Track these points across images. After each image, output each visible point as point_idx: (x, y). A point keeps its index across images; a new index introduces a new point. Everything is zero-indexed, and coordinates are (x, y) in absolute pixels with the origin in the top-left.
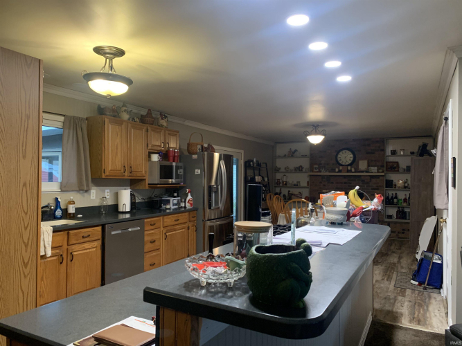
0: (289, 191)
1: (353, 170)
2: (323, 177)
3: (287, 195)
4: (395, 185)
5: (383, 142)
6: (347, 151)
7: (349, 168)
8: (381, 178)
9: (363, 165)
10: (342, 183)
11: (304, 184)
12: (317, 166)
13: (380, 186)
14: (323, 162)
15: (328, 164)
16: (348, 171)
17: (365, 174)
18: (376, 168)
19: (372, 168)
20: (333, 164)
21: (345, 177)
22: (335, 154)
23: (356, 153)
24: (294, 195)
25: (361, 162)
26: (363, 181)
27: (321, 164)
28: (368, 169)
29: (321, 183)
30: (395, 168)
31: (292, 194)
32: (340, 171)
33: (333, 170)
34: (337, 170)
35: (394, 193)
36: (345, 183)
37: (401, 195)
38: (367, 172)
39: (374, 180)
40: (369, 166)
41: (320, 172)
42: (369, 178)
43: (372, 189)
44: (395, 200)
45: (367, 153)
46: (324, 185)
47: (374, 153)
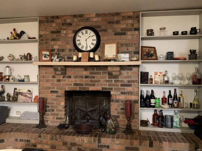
0: (15, 89)
1: (97, 58)
2: (55, 68)
3: (12, 94)
4: (152, 79)
5: (138, 17)
6: (89, 31)
7: (92, 55)
8: (134, 69)
9: (110, 50)
10: (82, 77)
11: (34, 78)
12: (48, 53)
13: (133, 81)
14: (56, 47)
15: (63, 50)
16: (90, 59)
17: (112, 63)
18: (127, 55)
19: (122, 55)
20: (70, 50)
21: (86, 68)
22: (73, 35)
23: (100, 34)
24: (21, 94)
25: (107, 46)
26: (110, 74)
27: (54, 50)
28: (116, 56)
29: (54, 77)
30: (152, 55)
31: (20, 93)
32: (79, 60)
33: (70, 59)
34: (75, 58)
35: (150, 89)
36: (86, 77)
37: (159, 93)
38: (115, 60)
39: (125, 73)
40: (118, 52)
41: (52, 60)
42: (118, 69)
43: (122, 85)
44: (153, 101)
45: (116, 34)
46: (59, 81)
47: (124, 34)
